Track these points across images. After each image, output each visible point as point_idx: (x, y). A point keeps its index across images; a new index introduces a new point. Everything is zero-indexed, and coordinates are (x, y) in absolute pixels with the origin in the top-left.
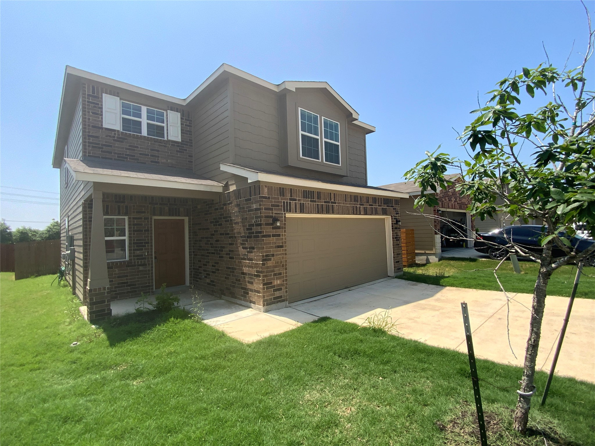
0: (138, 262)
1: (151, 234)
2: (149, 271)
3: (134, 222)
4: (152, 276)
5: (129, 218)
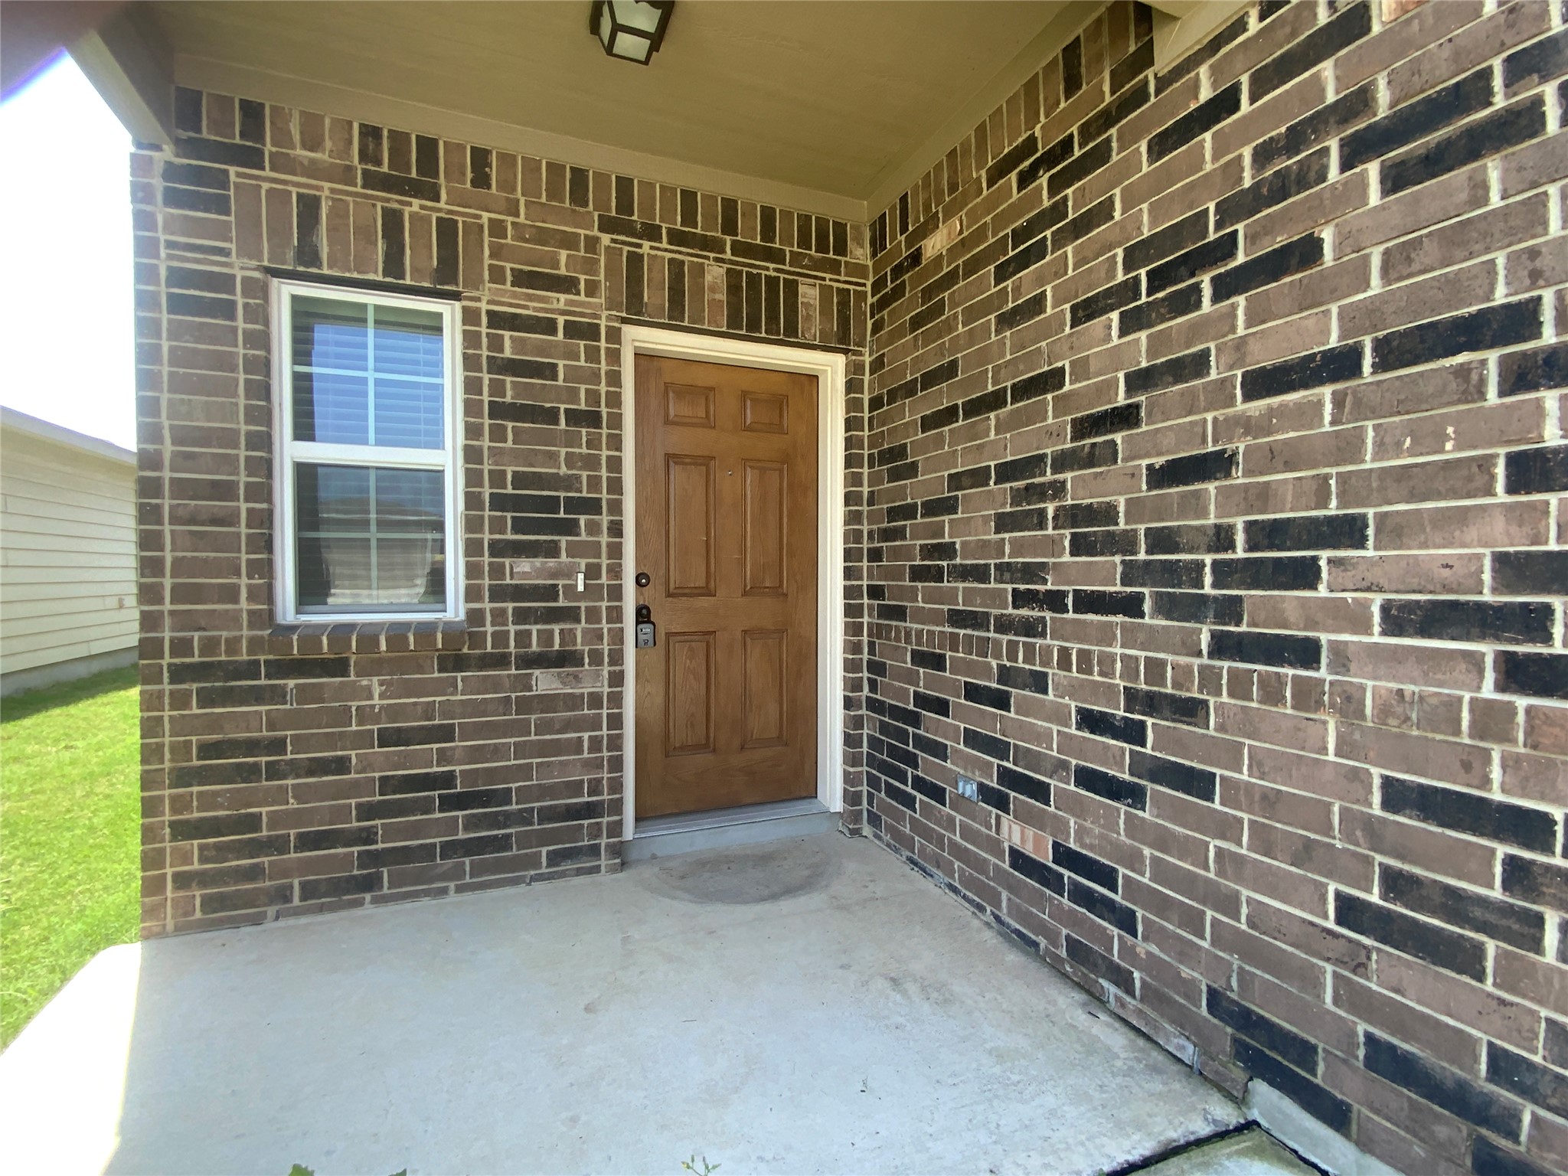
0: (523, 638)
1: (616, 442)
2: (595, 700)
3: (496, 343)
4: (616, 743)
5: (470, 316)
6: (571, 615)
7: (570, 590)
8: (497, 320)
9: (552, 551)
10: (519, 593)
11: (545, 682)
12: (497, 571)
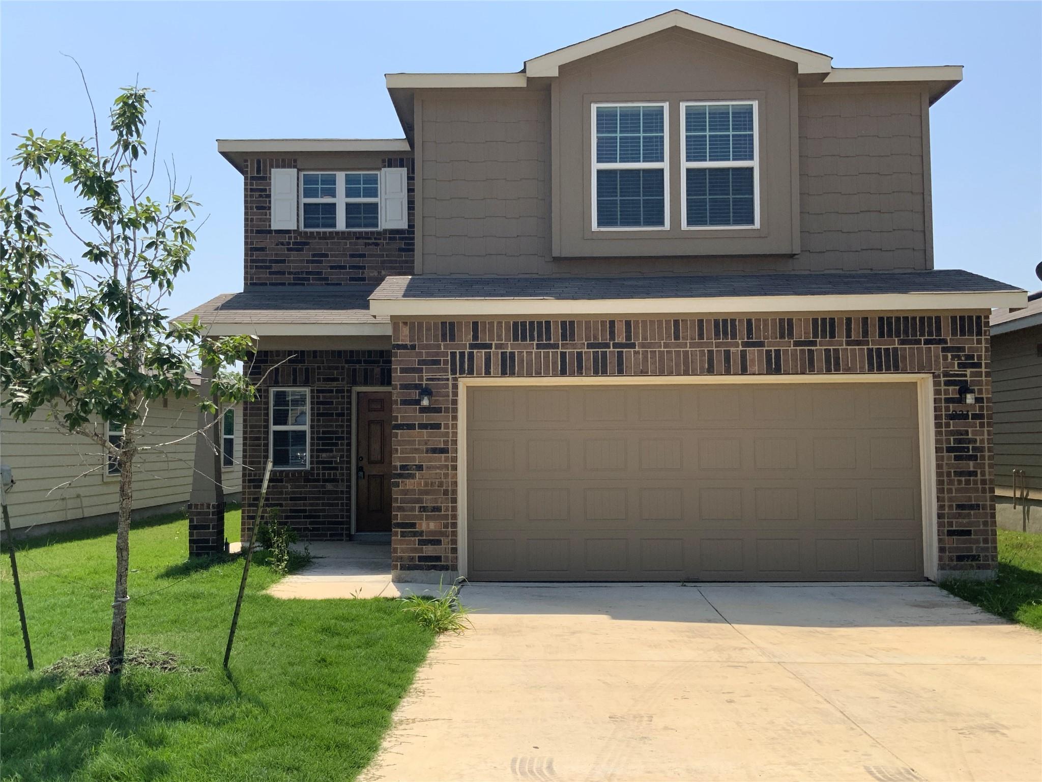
0: (324, 474)
1: (350, 420)
2: (342, 492)
4: (349, 505)
5: (312, 391)
6: (336, 469)
7: (336, 462)
8: (318, 391)
9: (331, 451)
10: (323, 462)
11: (329, 487)
12: (318, 457)
